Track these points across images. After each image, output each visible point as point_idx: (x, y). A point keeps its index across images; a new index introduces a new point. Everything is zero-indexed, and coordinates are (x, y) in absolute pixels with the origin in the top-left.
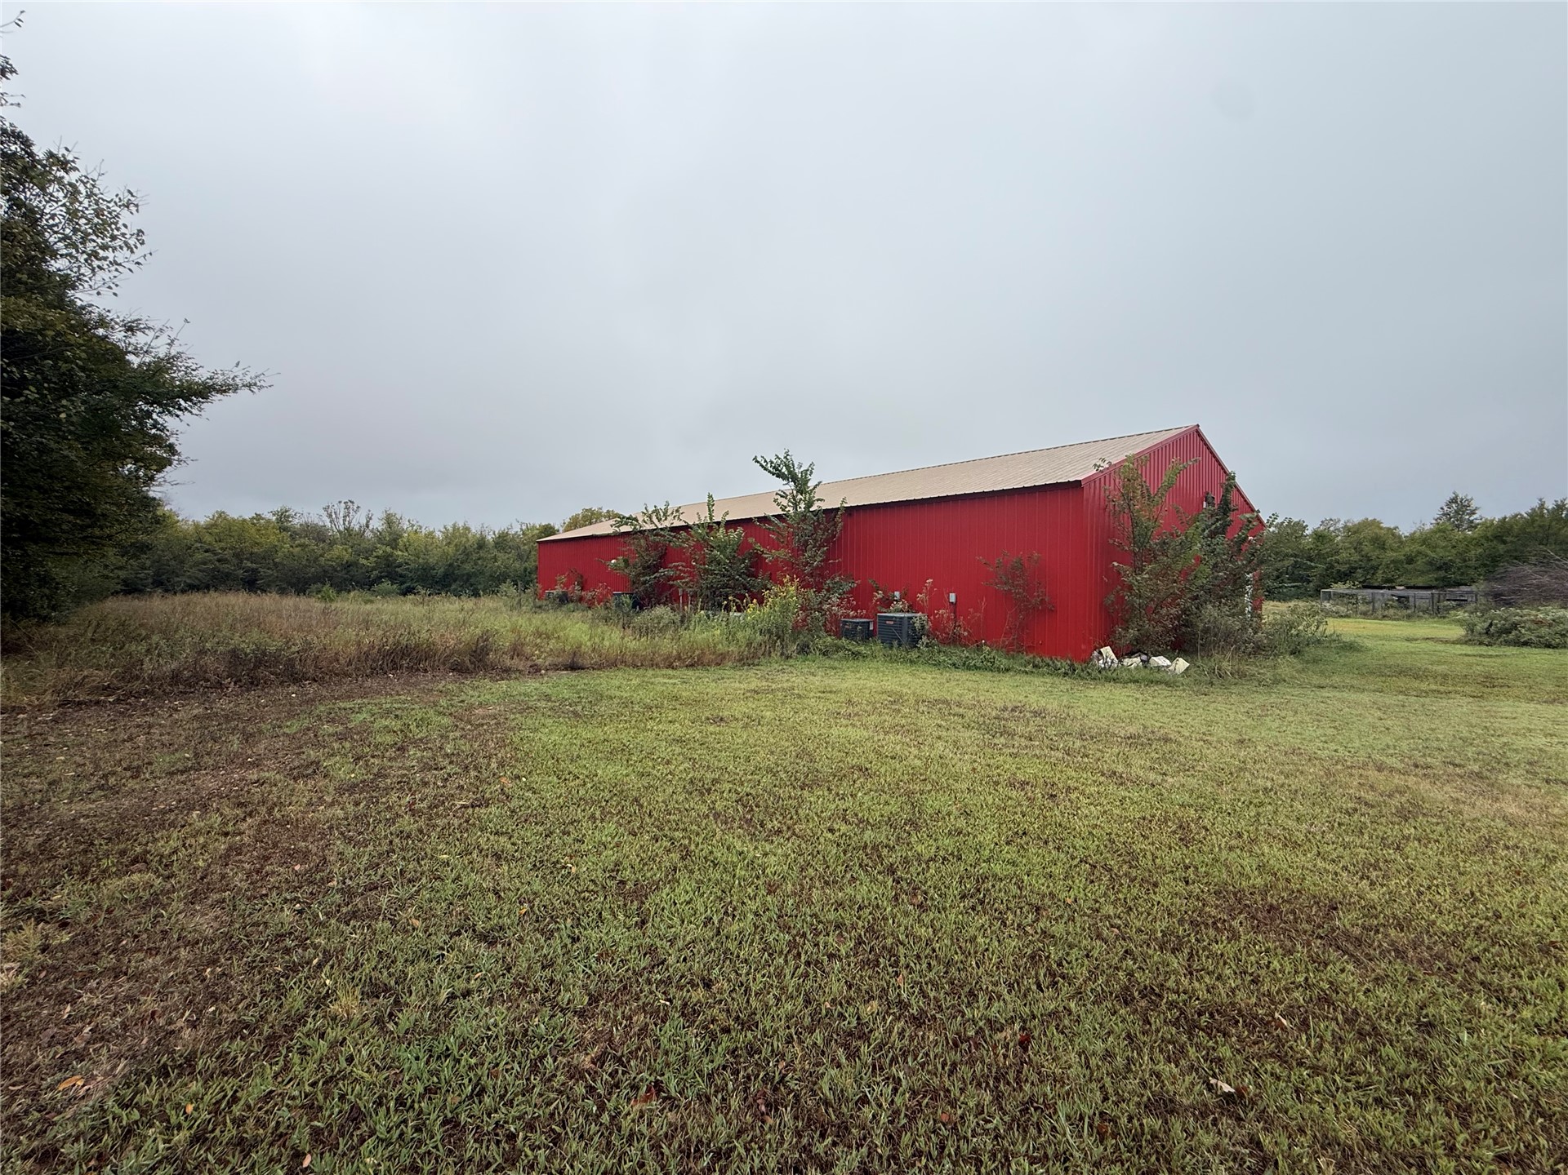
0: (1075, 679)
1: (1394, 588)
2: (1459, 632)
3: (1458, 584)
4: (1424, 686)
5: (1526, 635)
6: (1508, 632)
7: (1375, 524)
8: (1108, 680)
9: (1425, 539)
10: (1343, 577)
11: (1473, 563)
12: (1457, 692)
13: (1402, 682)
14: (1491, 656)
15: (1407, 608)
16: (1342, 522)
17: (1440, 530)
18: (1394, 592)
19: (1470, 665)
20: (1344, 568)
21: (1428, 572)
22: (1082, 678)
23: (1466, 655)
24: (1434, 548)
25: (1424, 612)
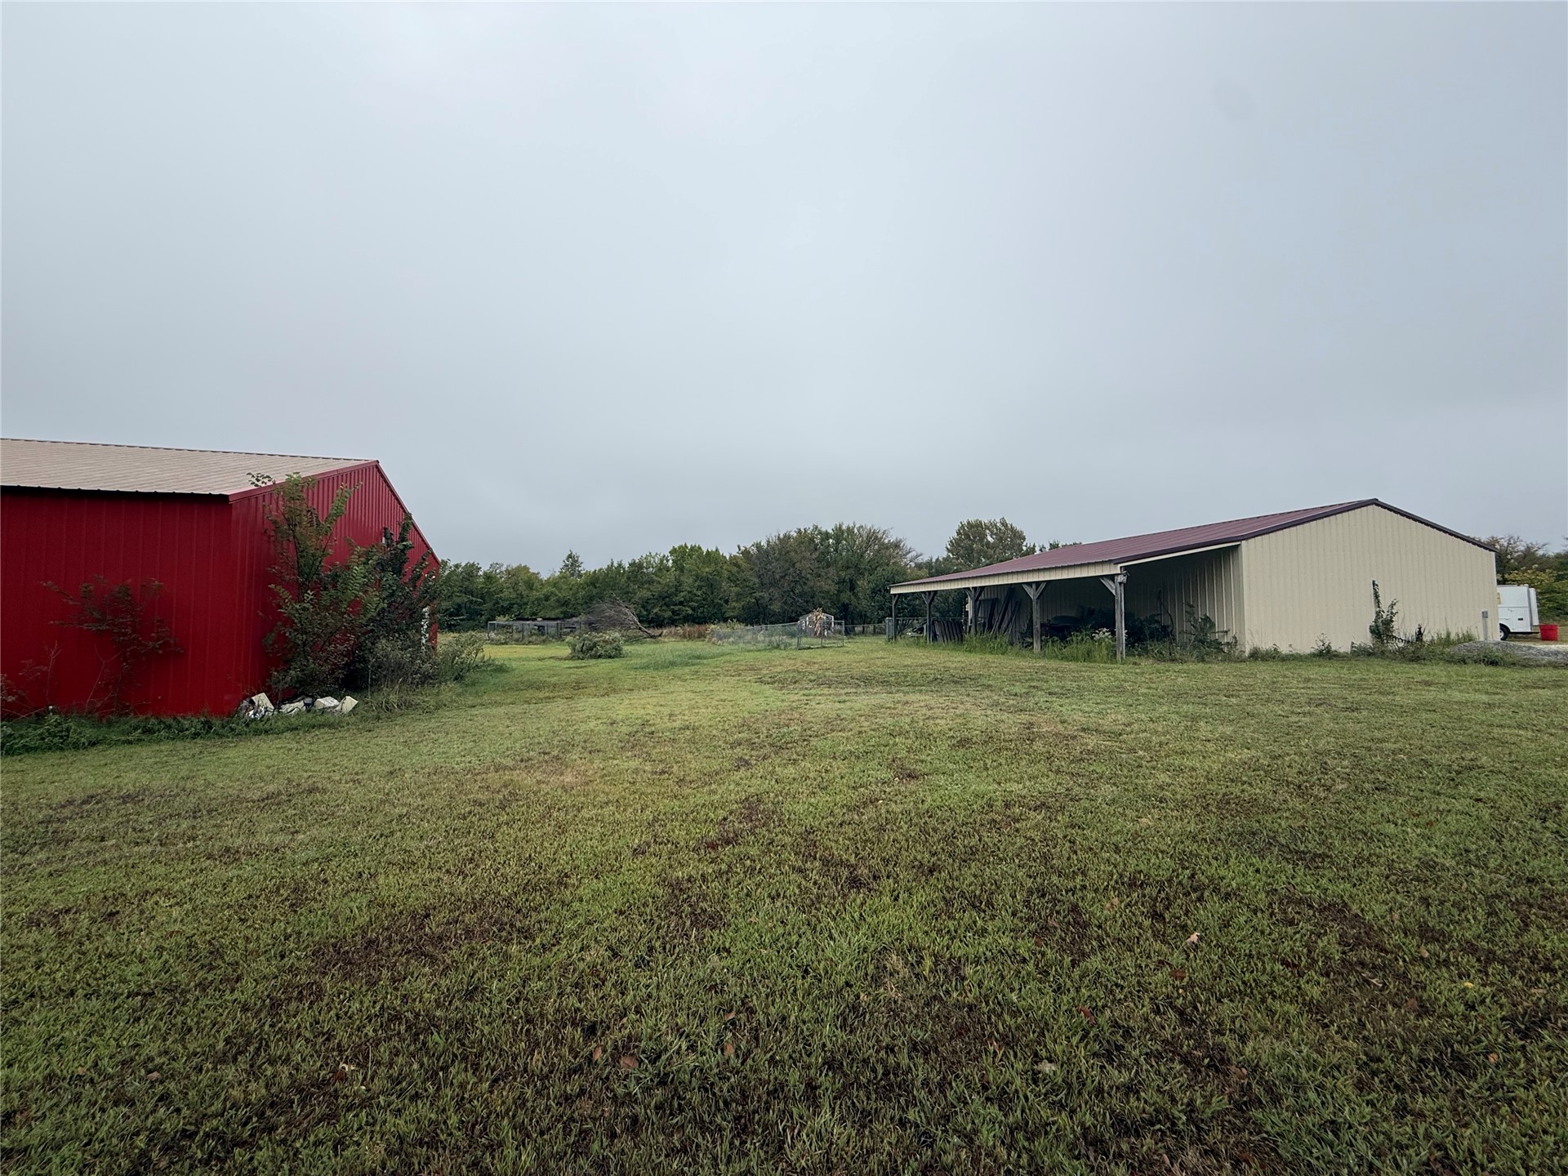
0: (210, 739)
1: (535, 619)
2: (566, 651)
3: (573, 616)
4: (541, 695)
5: (601, 652)
6: (591, 649)
7: (526, 568)
8: (257, 733)
9: (554, 583)
10: (505, 611)
11: (580, 601)
12: (559, 696)
13: (528, 694)
14: (582, 667)
15: (543, 634)
16: (505, 566)
17: (563, 577)
18: (536, 622)
19: (571, 674)
20: (505, 604)
21: (557, 608)
22: (221, 736)
23: (570, 668)
24: (560, 590)
25: (553, 637)
